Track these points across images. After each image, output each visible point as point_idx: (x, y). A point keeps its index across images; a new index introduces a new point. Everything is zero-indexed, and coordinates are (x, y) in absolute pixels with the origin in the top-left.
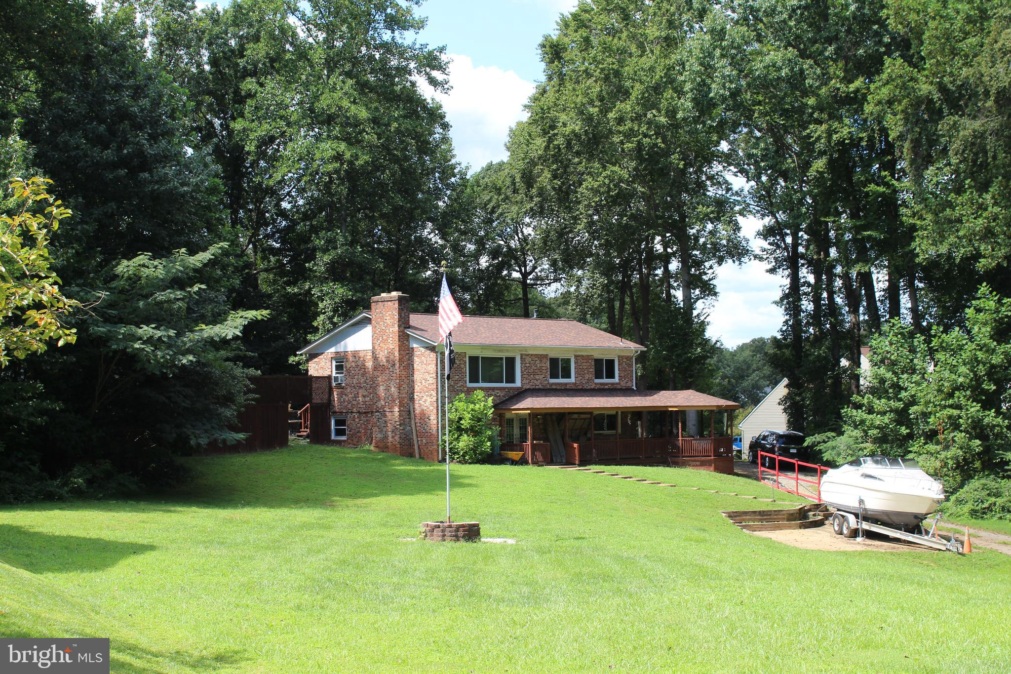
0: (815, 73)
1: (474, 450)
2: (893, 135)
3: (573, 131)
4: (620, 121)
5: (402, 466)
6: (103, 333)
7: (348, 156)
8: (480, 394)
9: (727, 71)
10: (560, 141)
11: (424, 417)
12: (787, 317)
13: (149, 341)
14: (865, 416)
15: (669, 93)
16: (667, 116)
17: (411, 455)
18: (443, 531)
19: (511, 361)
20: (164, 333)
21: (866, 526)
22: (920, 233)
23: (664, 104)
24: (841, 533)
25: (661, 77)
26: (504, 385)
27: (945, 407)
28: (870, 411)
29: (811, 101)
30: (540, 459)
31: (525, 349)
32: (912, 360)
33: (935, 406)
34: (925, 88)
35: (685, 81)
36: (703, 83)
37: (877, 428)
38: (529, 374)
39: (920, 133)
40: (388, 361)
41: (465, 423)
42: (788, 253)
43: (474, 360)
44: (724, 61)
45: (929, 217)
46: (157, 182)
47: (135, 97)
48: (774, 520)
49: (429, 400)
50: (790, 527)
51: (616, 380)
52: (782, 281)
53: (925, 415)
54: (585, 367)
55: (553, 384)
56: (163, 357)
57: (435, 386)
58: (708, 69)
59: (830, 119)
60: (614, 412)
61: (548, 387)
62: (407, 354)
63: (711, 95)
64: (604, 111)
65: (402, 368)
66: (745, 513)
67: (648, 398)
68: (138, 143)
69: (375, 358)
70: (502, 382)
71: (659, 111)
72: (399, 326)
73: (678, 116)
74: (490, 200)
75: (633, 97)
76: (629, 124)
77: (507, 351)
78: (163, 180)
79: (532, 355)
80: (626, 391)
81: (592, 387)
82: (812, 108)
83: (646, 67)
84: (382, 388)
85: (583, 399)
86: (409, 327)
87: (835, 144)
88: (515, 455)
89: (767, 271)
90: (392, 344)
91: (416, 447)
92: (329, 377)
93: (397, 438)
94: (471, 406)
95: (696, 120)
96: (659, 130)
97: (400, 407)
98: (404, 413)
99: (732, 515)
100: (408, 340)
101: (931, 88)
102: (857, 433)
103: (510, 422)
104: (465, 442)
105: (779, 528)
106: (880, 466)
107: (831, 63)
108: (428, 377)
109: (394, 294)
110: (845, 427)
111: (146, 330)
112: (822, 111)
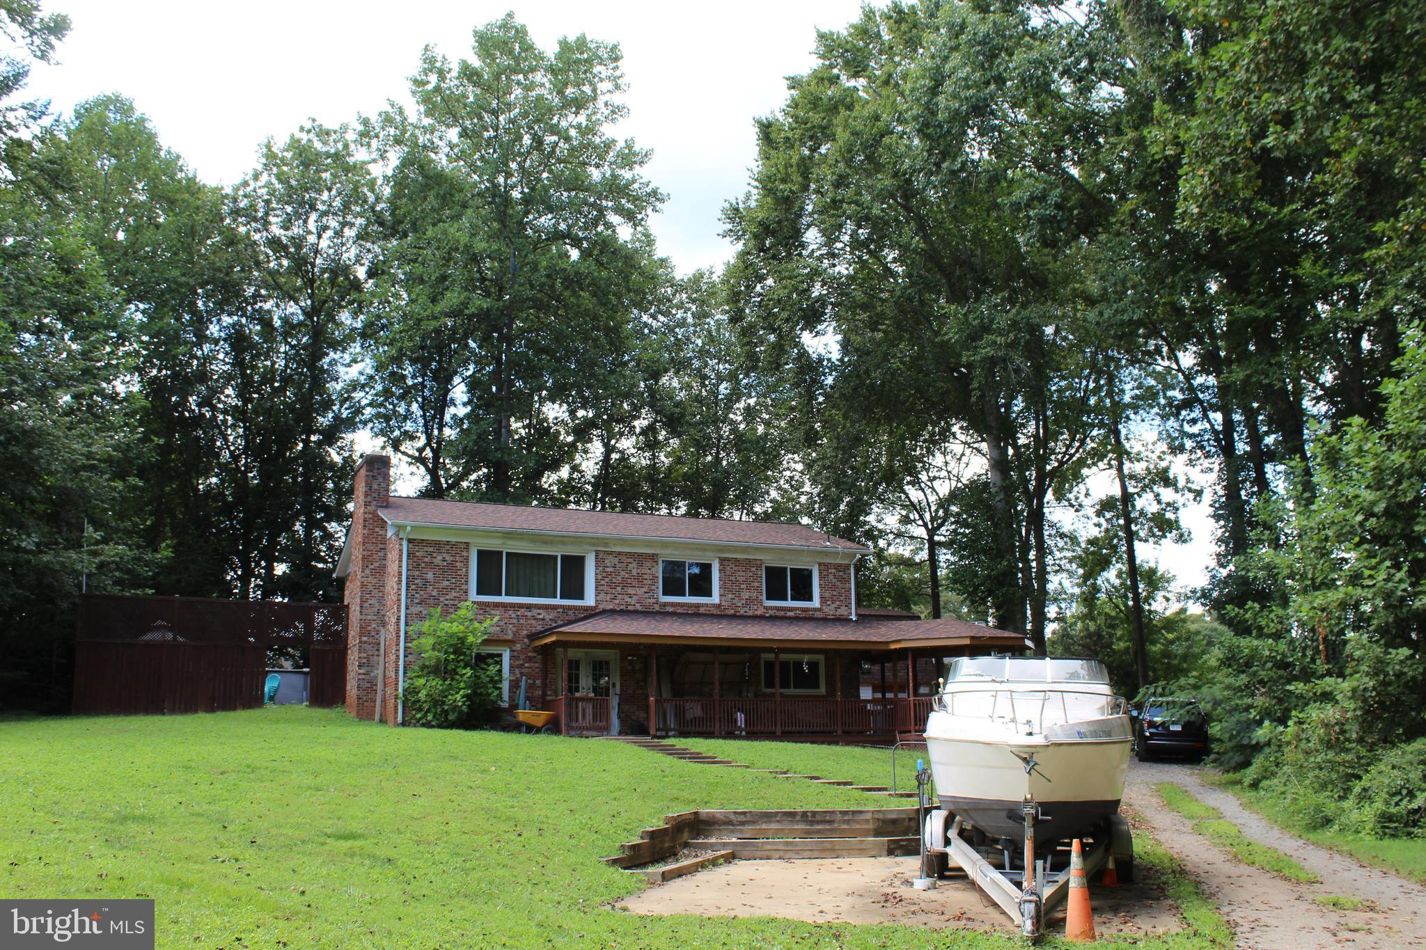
17: (370, 716)
19: (574, 562)
26: (558, 601)
31: (605, 541)
38: (612, 585)
43: (489, 557)
49: (393, 621)
51: (815, 603)
54: (741, 579)
55: (665, 604)
61: (657, 608)
65: (368, 571)
70: (555, 597)
72: (366, 504)
79: (619, 553)
80: (835, 621)
81: (759, 613)
91: (379, 704)
93: (355, 687)
98: (368, 647)
108: (394, 582)
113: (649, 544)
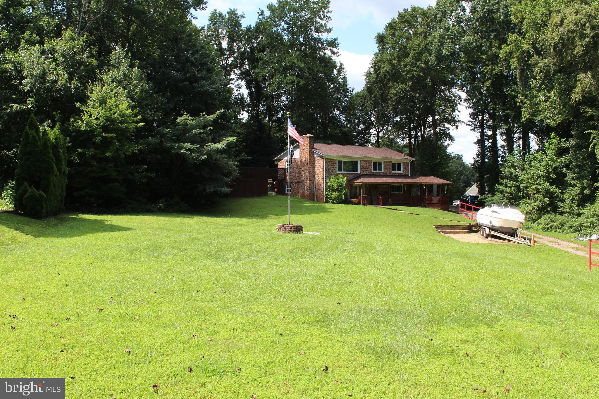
0: (486, 45)
1: (338, 198)
2: (512, 67)
3: (386, 70)
4: (405, 66)
5: (309, 204)
6: (169, 146)
7: (296, 81)
8: (341, 176)
9: (450, 45)
10: (381, 74)
11: (319, 184)
12: (479, 149)
13: (190, 149)
14: (504, 188)
15: (425, 55)
16: (425, 64)
17: (314, 200)
18: (285, 228)
19: (356, 163)
20: (195, 146)
21: (493, 233)
22: (524, 109)
23: (423, 59)
24: (483, 236)
25: (423, 48)
26: (353, 172)
27: (535, 184)
28: (506, 186)
29: (484, 57)
30: (366, 202)
31: (362, 158)
32: (524, 165)
33: (531, 184)
34: (526, 47)
35: (432, 49)
36: (440, 50)
37: (509, 193)
38: (364, 168)
39: (524, 66)
40: (305, 162)
41: (334, 187)
42: (480, 123)
43: (340, 162)
44: (448, 41)
45: (528, 103)
46: (200, 87)
47: (193, 55)
48: (457, 229)
49: (321, 178)
50: (463, 233)
51: (402, 172)
52: (477, 134)
53: (527, 188)
54: (388, 166)
55: (374, 173)
56: (195, 156)
57: (323, 172)
58: (442, 44)
59: (492, 64)
60: (399, 185)
61: (372, 174)
62: (312, 159)
63: (443, 54)
64: (399, 62)
65: (310, 165)
66: (444, 226)
67: (414, 179)
68: (193, 72)
69: (301, 161)
71: (422, 62)
72: (309, 148)
73: (429, 64)
74: (361, 102)
75: (410, 56)
76: (409, 67)
77: (354, 159)
78: (203, 86)
79: (365, 161)
80: (406, 176)
81: (391, 174)
82: (485, 60)
83: (417, 44)
84: (303, 173)
85: (386, 179)
86: (314, 148)
87: (494, 75)
88: (354, 200)
89: (472, 130)
90: (307, 155)
91: (315, 197)
92: (285, 169)
93: (308, 193)
94: (337, 180)
95: (437, 65)
96: (422, 69)
97: (309, 180)
98: (311, 183)
99: (437, 227)
100: (313, 154)
101: (529, 46)
102: (501, 195)
103: (355, 187)
104: (334, 195)
105: (458, 233)
106: (500, 208)
107: (493, 41)
108: (320, 168)
109: (308, 135)
110: (496, 193)
111: (187, 145)
112: (489, 61)
113: (371, 158)
